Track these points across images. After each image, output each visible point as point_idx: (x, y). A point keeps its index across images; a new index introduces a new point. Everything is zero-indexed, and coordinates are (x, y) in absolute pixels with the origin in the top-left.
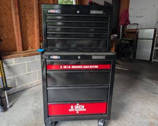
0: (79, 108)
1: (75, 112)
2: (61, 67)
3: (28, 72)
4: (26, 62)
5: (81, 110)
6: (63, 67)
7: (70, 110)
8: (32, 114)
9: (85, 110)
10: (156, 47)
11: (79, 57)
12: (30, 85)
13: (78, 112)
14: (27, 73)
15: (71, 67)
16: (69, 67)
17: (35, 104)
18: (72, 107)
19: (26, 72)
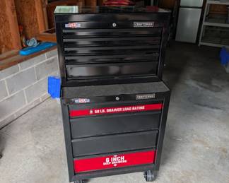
0: (117, 160)
1: (111, 165)
2: (91, 112)
3: (10, 94)
4: (4, 79)
5: (120, 162)
6: (94, 112)
7: (104, 164)
8: (40, 163)
9: (126, 161)
10: (206, 21)
11: (117, 98)
12: (16, 113)
13: (115, 165)
14: (9, 96)
15: (106, 110)
16: (103, 111)
17: (38, 147)
18: (107, 160)
19: (7, 95)
